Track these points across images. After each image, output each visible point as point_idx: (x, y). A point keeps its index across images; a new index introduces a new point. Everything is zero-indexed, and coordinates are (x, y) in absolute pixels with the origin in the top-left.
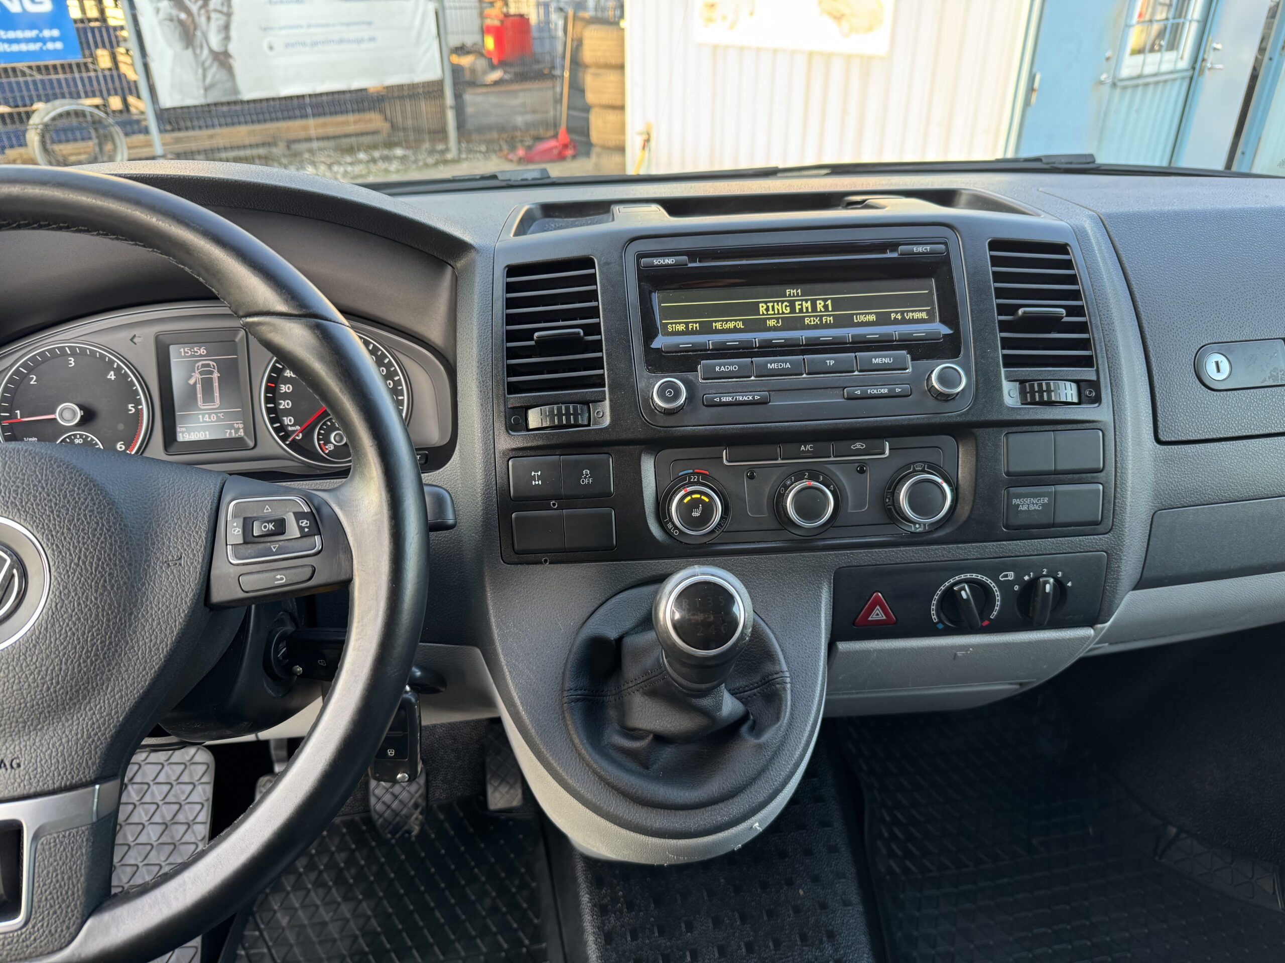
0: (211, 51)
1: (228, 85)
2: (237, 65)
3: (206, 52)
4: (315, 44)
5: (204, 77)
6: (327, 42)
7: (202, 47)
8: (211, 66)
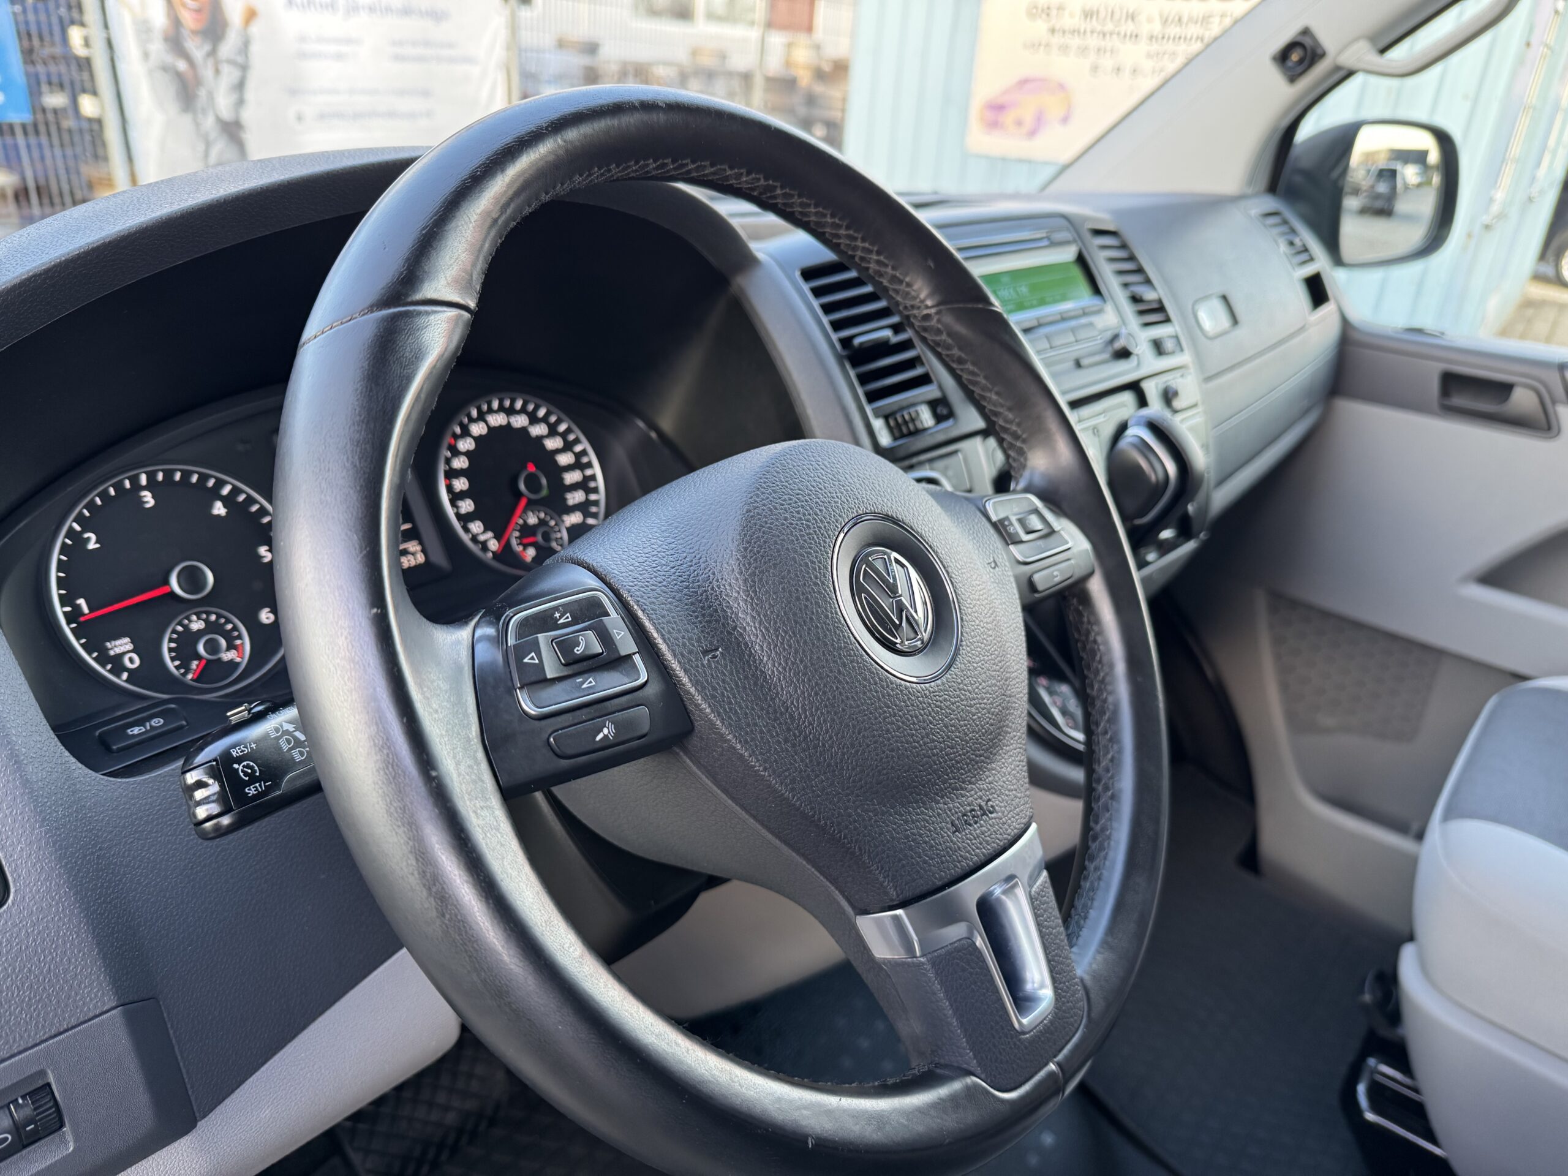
0: (218, 119)
2: (251, 137)
3: (211, 119)
5: (207, 153)
7: (205, 113)
8: (216, 140)
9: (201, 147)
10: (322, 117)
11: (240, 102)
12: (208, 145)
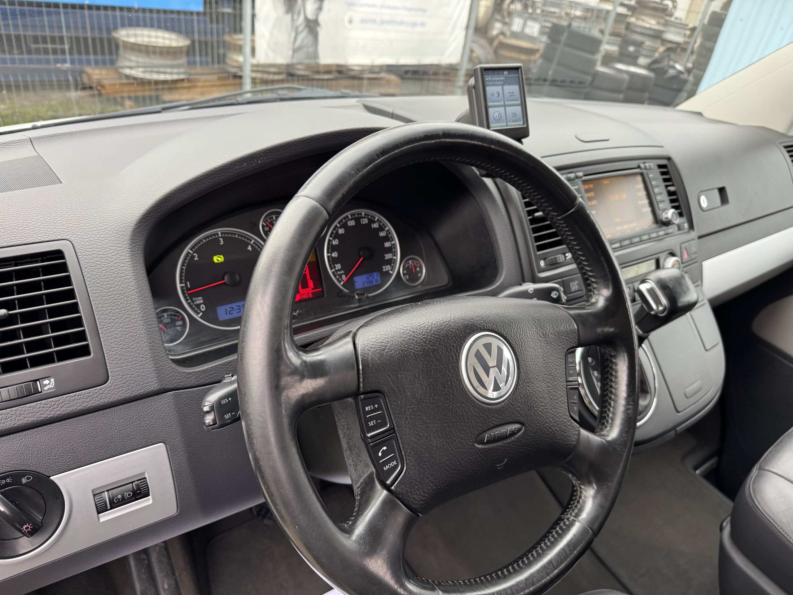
0: (306, 19)
1: (311, 50)
2: (322, 33)
3: (302, 18)
4: (383, 22)
5: (295, 39)
6: (391, 22)
7: (299, 13)
8: (302, 31)
9: (293, 35)
10: (363, 21)
11: (320, 9)
12: (297, 34)
